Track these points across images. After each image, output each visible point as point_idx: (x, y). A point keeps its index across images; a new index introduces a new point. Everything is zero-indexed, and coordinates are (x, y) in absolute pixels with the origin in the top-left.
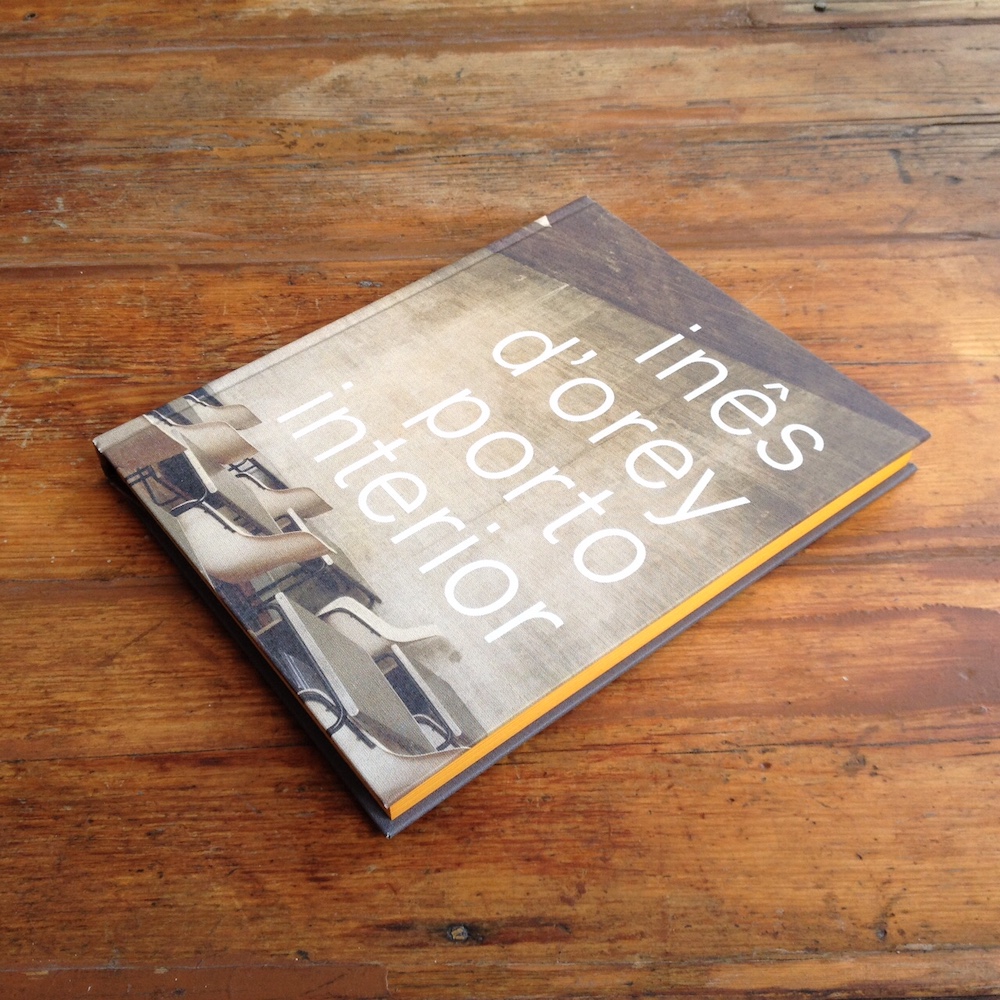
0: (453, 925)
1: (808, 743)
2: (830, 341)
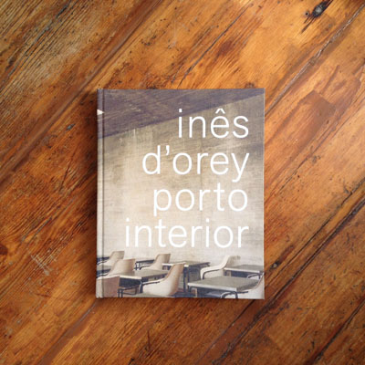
0: (273, 266)
1: (302, 163)
2: (209, 32)
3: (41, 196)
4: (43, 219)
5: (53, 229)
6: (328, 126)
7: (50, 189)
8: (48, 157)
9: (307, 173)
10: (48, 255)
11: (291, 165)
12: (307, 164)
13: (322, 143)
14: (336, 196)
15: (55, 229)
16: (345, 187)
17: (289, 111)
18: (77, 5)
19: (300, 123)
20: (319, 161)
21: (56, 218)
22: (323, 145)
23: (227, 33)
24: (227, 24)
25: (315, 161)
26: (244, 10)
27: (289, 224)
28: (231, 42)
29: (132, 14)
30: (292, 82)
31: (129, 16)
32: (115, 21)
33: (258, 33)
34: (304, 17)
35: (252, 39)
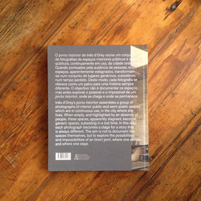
1: (166, 98)
2: (109, 20)
3: (10, 120)
4: (11, 133)
5: (17, 139)
6: (181, 75)
7: (15, 115)
8: (13, 96)
9: (169, 104)
10: (14, 155)
11: (160, 99)
12: (169, 98)
13: (177, 85)
14: (186, 117)
15: (19, 139)
16: (191, 111)
17: (157, 66)
18: (30, 5)
19: (164, 74)
20: (176, 96)
21: (19, 132)
22: (178, 87)
23: (120, 21)
24: (120, 15)
25: (173, 96)
26: (130, 7)
27: (159, 134)
28: (122, 26)
29: (63, 10)
30: (159, 49)
31: (61, 11)
32: (53, 14)
33: (138, 20)
34: (165, 11)
35: (135, 24)
